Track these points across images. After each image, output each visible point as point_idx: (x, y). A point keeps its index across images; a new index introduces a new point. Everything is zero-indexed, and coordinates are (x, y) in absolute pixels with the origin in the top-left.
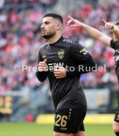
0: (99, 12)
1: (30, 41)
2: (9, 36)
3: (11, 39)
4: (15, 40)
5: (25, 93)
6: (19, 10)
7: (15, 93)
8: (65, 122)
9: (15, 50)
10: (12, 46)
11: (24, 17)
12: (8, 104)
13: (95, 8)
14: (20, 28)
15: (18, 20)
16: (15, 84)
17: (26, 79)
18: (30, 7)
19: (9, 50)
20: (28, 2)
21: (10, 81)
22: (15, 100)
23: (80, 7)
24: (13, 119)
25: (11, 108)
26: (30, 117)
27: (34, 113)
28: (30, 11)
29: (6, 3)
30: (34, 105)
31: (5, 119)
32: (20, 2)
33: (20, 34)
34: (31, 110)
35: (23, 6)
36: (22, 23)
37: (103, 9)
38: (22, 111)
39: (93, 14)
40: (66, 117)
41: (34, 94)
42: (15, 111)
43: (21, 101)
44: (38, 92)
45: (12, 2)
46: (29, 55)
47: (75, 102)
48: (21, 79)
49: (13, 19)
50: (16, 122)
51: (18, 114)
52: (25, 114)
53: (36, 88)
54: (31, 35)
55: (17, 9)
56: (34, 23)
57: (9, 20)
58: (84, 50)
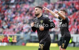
0: (51, 5)
1: (24, 15)
2: (16, 13)
3: (17, 15)
4: (19, 15)
5: (22, 35)
6: (20, 4)
7: (18, 35)
8: (43, 47)
9: (18, 19)
10: (17, 17)
11: (22, 6)
12: (15, 39)
13: (49, 4)
14: (20, 11)
15: (20, 7)
16: (18, 31)
17: (22, 29)
18: (24, 3)
19: (16, 18)
20: (24, 1)
21: (16, 30)
22: (18, 37)
23: (43, 3)
24: (17, 44)
25: (16, 40)
26: (23, 44)
27: (25, 42)
28: (24, 4)
29: (15, 1)
30: (25, 39)
31: (14, 44)
32: (21, 1)
33: (21, 13)
34: (24, 41)
35: (22, 2)
36: (21, 8)
37: (52, 4)
38: (21, 41)
39: (48, 6)
40: (43, 45)
41: (25, 35)
42: (18, 41)
43: (20, 38)
44: (27, 34)
45: (18, 1)
46: (24, 20)
47: (47, 40)
48: (20, 29)
49: (18, 7)
50: (18, 45)
51: (19, 43)
52: (22, 43)
53: (26, 33)
54: (24, 13)
55: (19, 3)
56: (26, 9)
57: (16, 7)
58: (50, 20)
